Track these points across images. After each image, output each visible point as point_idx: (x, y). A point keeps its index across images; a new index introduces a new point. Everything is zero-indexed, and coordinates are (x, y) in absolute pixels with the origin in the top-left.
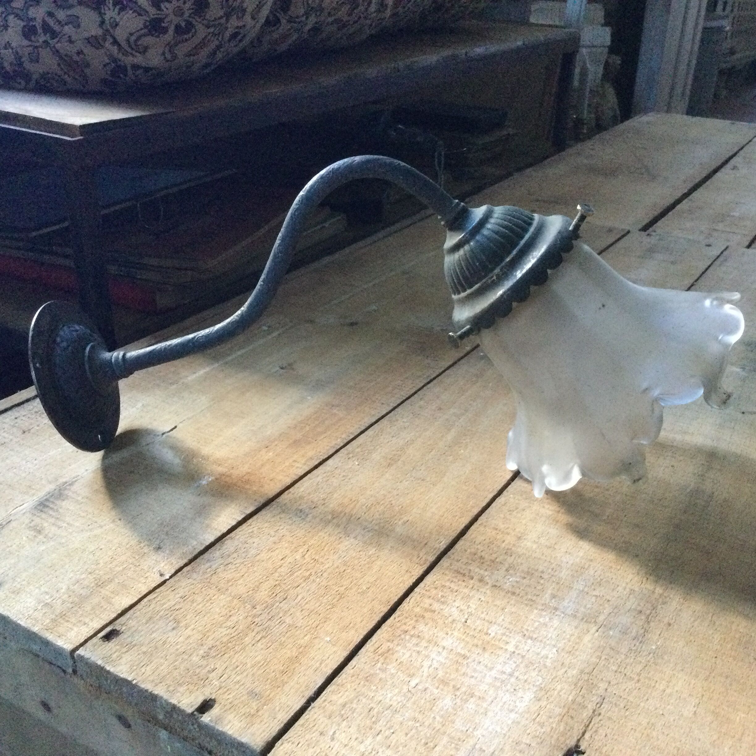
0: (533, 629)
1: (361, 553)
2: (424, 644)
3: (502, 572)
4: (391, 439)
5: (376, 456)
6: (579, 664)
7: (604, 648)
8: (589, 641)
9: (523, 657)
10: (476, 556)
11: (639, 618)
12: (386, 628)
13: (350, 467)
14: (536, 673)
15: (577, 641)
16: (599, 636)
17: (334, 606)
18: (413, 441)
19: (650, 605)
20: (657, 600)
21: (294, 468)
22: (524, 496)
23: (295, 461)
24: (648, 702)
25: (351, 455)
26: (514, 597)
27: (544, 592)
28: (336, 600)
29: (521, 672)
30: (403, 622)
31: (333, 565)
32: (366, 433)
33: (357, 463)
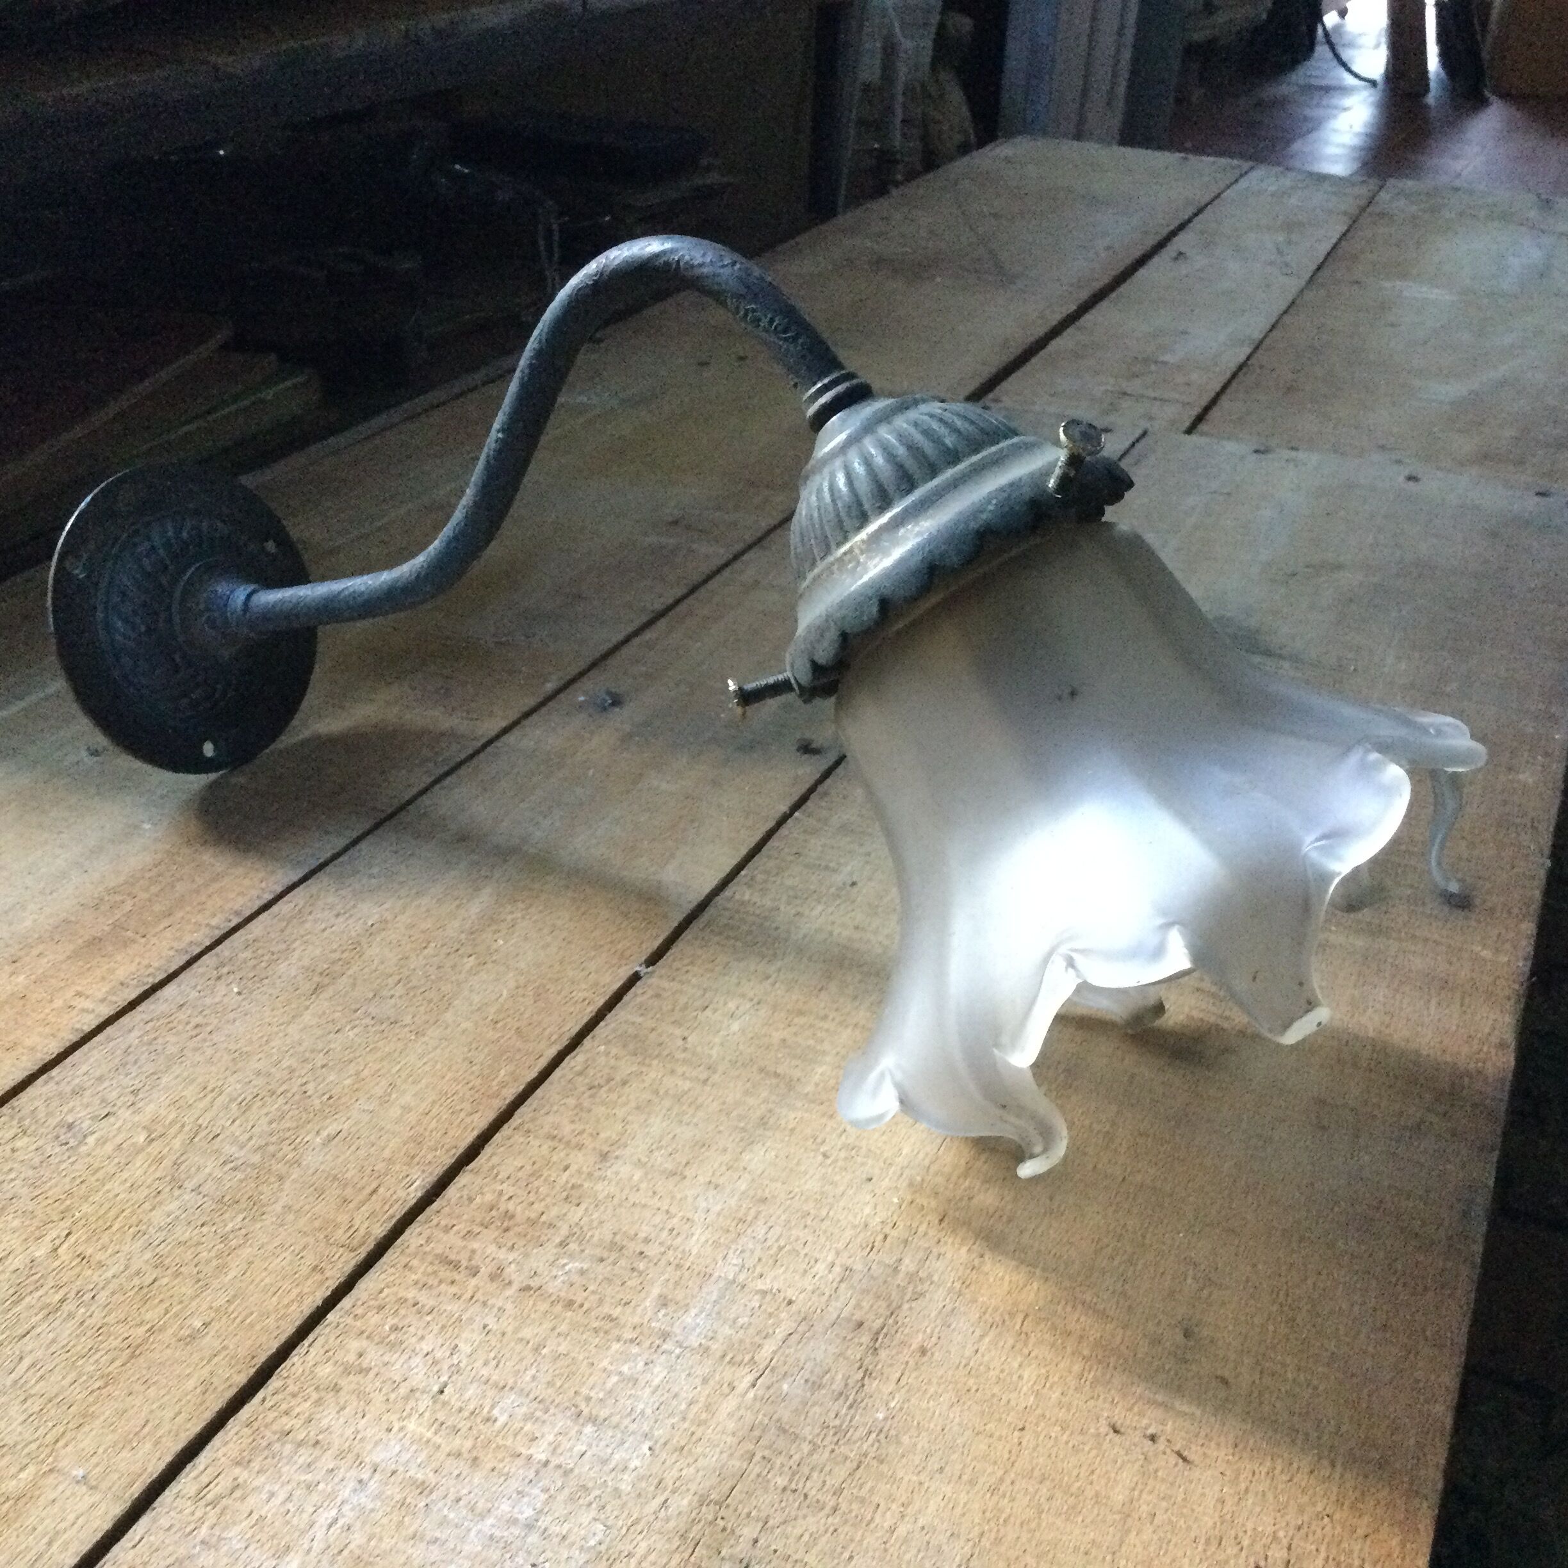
0: (601, 1395)
1: (205, 1229)
2: (327, 1462)
3: (551, 1250)
4: (333, 920)
5: (287, 969)
6: (699, 1480)
7: (765, 1429)
8: (730, 1415)
9: (567, 1473)
10: (494, 1213)
11: (856, 1340)
12: (236, 1429)
13: (217, 1000)
14: (593, 1513)
15: (704, 1416)
16: (755, 1398)
17: (109, 1380)
18: (386, 921)
19: (884, 1304)
20: (902, 1290)
21: (75, 1012)
22: (631, 1047)
23: (79, 994)
24: (853, 1563)
25: (225, 970)
26: (569, 1314)
27: (643, 1294)
28: (118, 1363)
29: (557, 1515)
30: (284, 1407)
31: (127, 1267)
32: (275, 909)
33: (236, 990)
